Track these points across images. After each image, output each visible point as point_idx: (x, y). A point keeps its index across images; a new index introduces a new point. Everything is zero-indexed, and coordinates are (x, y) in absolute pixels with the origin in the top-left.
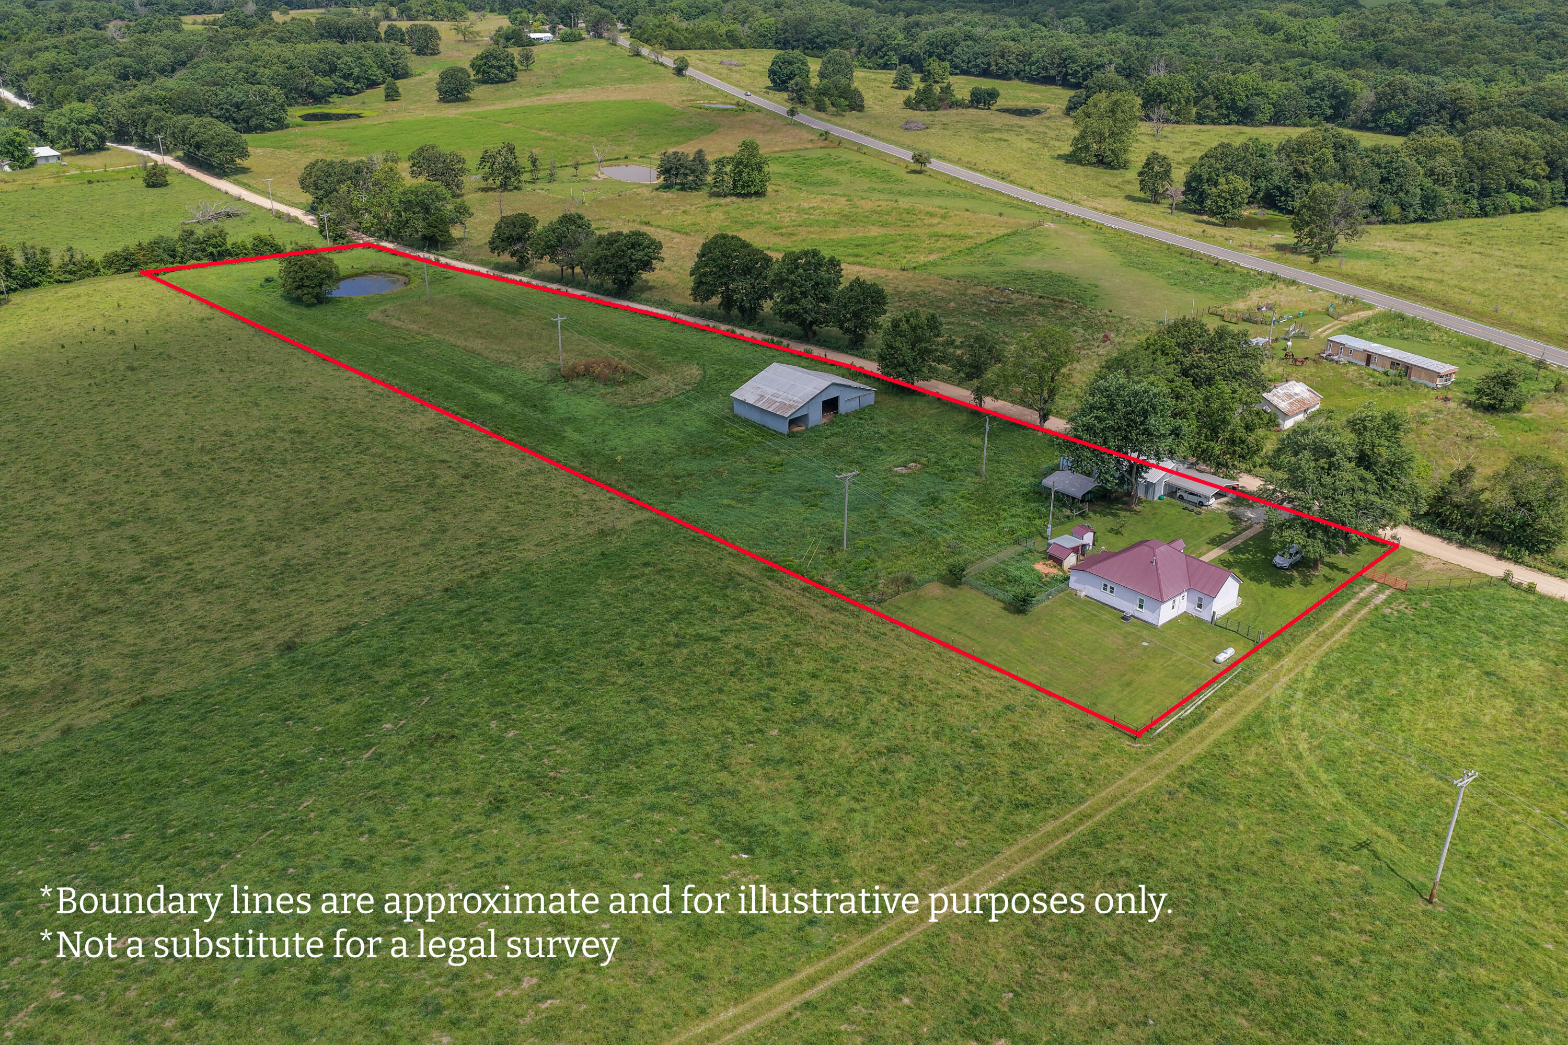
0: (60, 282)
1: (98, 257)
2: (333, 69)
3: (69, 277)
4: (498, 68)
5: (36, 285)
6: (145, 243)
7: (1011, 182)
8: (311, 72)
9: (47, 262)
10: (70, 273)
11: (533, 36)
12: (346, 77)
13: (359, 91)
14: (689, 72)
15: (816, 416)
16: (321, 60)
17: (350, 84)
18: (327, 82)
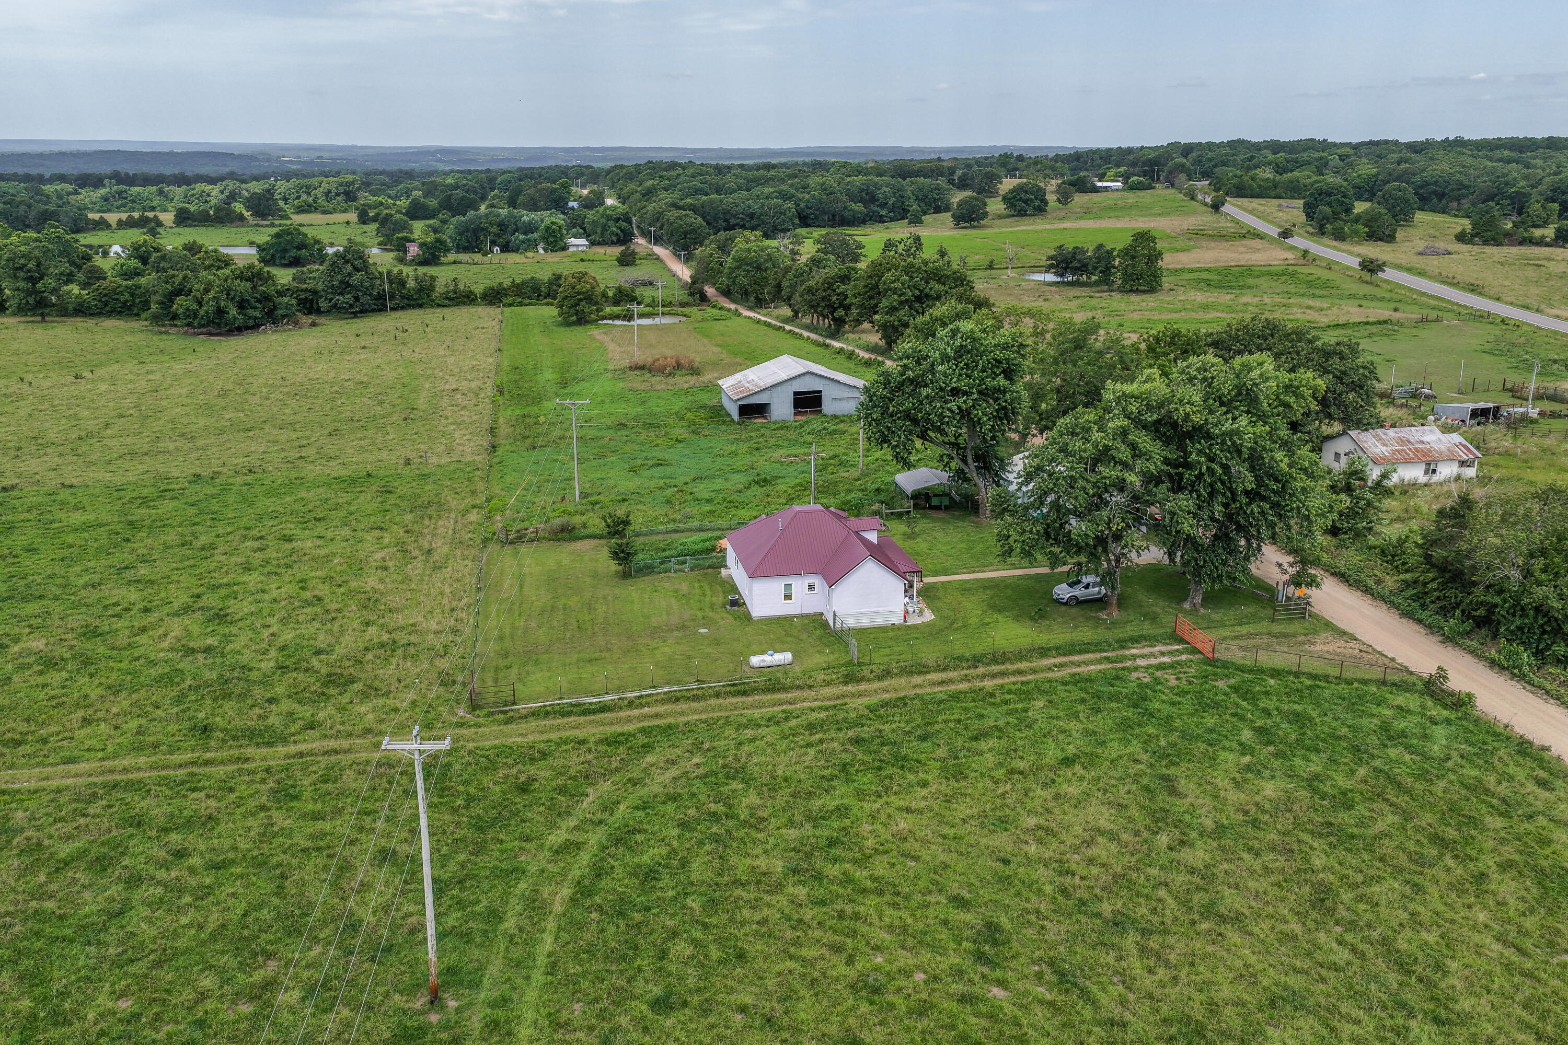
0: (439, 306)
1: (478, 289)
2: (873, 199)
3: (446, 302)
4: (1026, 202)
5: (421, 306)
6: (518, 281)
7: (1480, 294)
8: (845, 198)
9: (432, 288)
10: (450, 299)
11: (1099, 184)
12: (883, 205)
13: (892, 220)
14: (1227, 208)
15: (782, 408)
16: (863, 190)
17: (883, 212)
18: (858, 207)
